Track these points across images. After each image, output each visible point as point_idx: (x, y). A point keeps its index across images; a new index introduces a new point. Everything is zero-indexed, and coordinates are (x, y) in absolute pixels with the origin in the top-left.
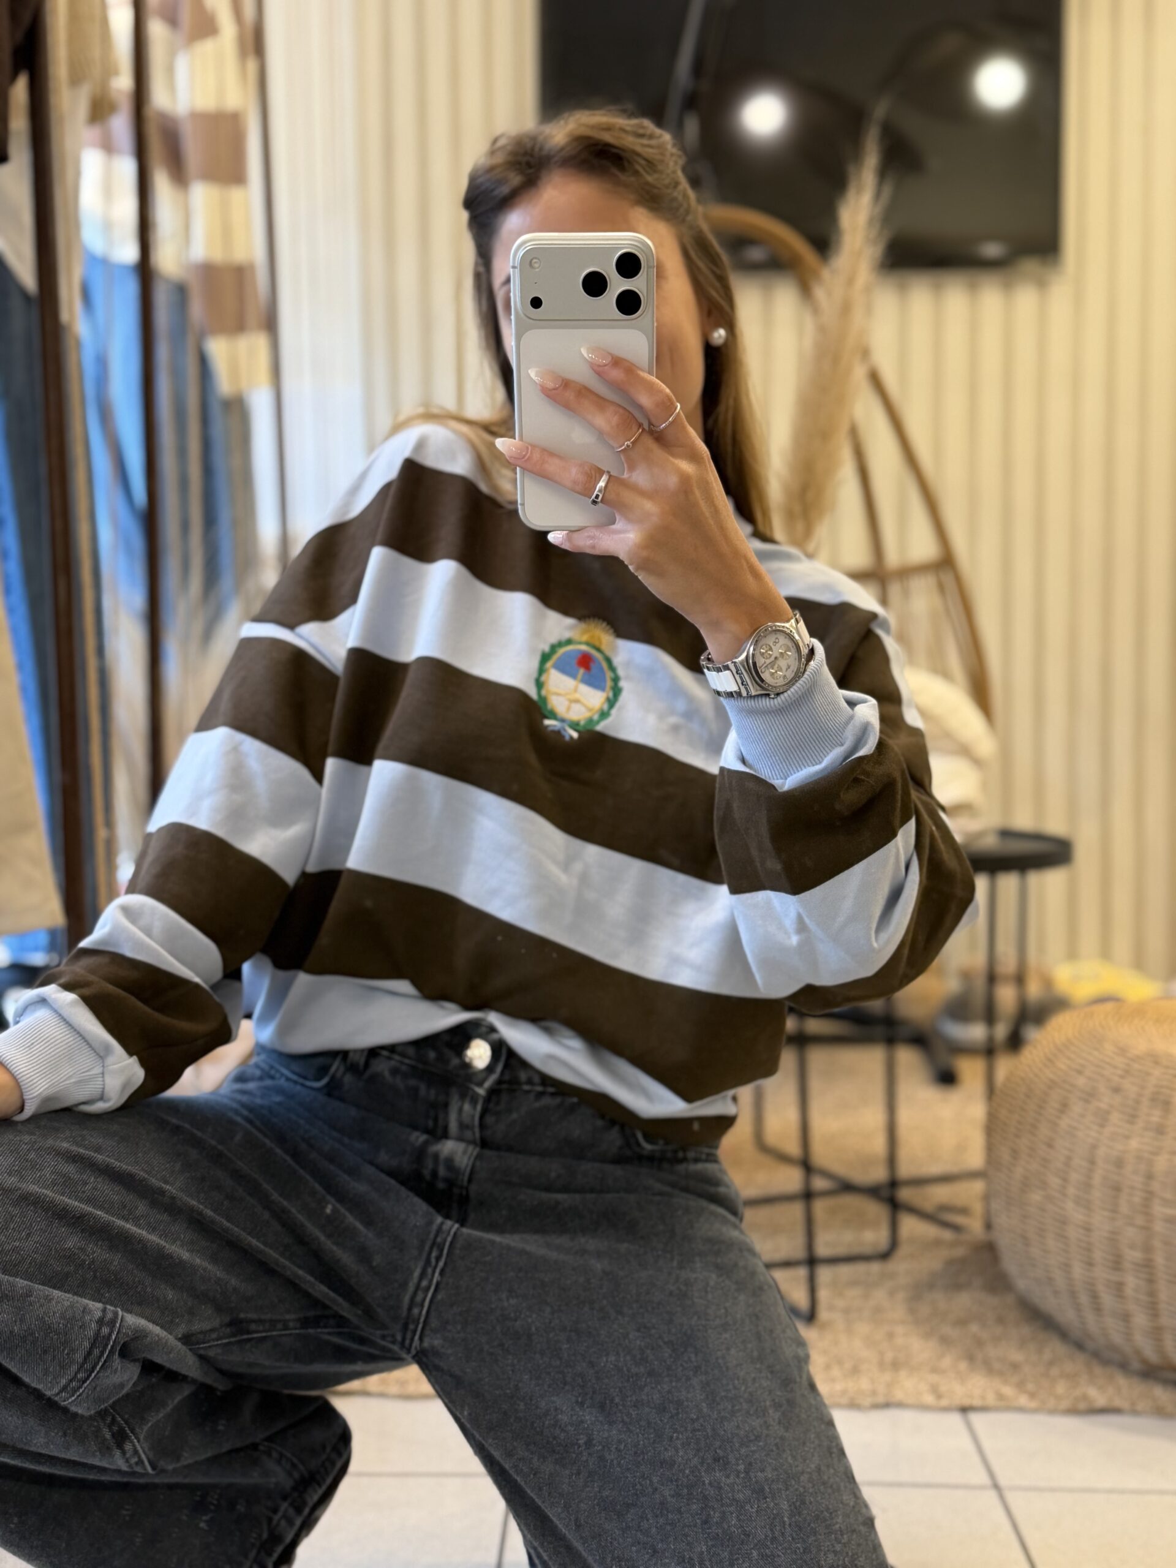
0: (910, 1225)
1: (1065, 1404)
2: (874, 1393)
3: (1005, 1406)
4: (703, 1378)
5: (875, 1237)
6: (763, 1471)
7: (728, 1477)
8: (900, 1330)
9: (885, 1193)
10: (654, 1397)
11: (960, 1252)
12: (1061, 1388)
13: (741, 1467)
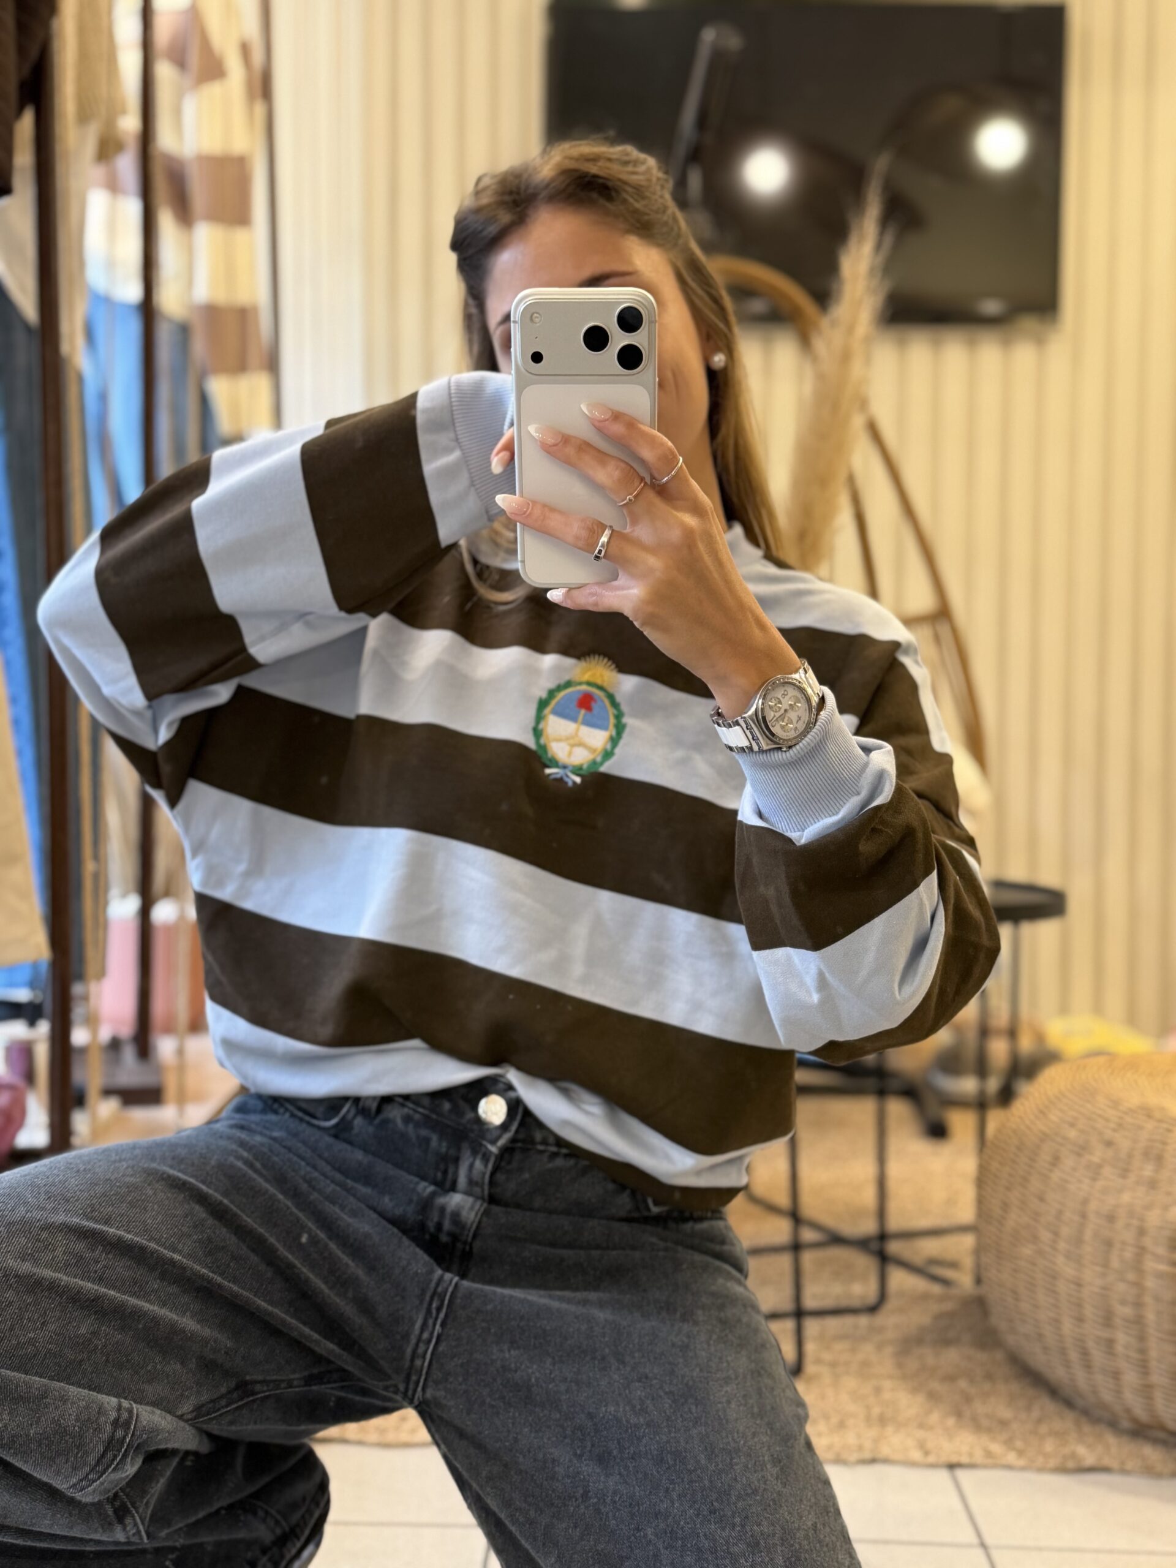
0: (898, 1278)
1: (1052, 1463)
2: (860, 1448)
3: (992, 1463)
4: (703, 1429)
5: (864, 1289)
6: (759, 1525)
7: (723, 1529)
8: (887, 1384)
9: (874, 1245)
10: (652, 1448)
11: (949, 1306)
12: (1049, 1446)
13: (738, 1520)
